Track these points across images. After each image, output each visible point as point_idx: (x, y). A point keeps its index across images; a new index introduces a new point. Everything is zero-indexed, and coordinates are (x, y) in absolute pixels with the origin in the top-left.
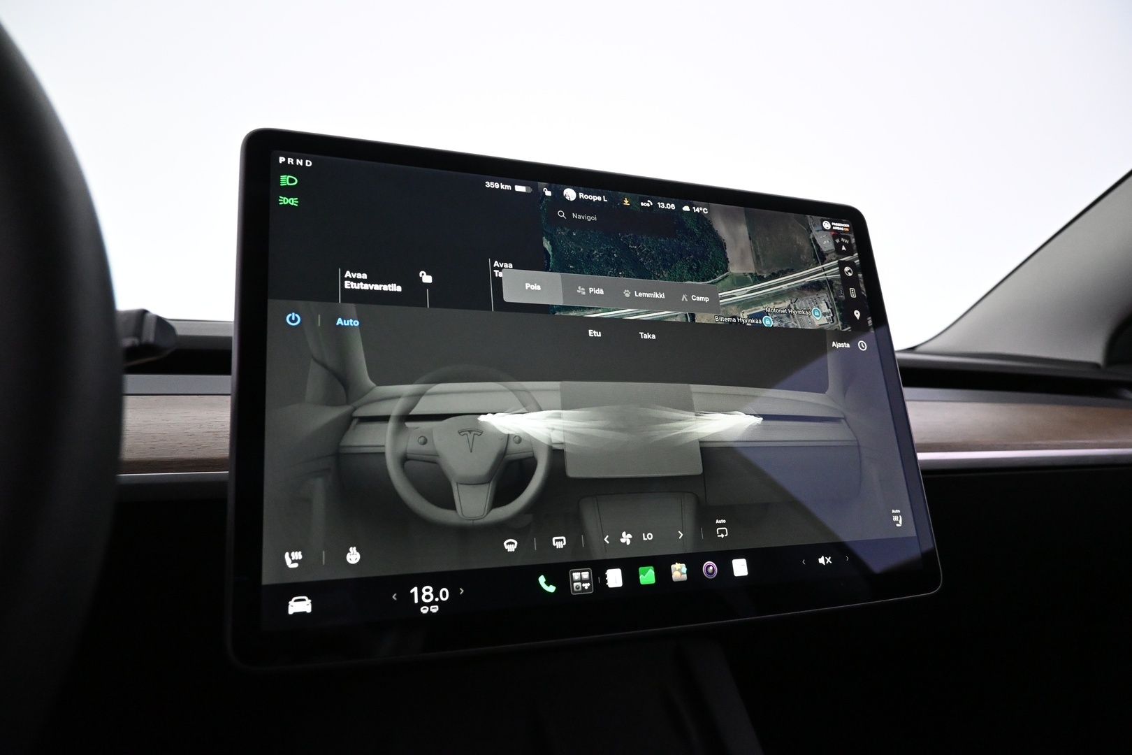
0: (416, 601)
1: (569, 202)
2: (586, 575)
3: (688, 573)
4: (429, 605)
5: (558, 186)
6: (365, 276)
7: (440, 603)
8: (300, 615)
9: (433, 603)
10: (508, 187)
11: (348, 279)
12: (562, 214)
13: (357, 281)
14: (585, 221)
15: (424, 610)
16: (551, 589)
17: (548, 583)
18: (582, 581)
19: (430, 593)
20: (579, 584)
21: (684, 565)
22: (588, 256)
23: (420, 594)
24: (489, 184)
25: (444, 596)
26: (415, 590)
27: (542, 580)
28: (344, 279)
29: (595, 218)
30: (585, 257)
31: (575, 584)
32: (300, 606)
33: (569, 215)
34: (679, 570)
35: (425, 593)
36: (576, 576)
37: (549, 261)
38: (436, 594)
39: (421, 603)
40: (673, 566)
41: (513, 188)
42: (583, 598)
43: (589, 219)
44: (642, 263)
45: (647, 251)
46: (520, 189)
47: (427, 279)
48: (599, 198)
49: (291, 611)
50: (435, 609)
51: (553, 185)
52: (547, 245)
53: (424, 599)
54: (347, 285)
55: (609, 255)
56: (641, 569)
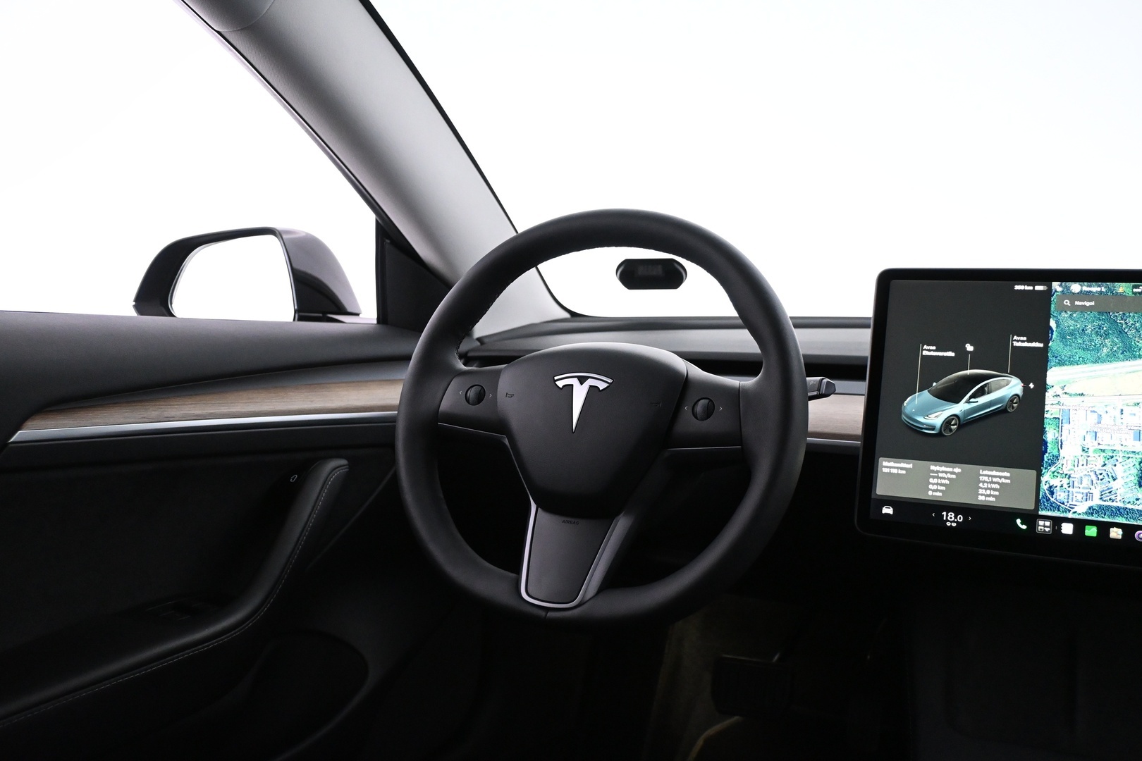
0: (945, 519)
1: (1074, 294)
2: (1048, 523)
3: (1122, 535)
4: (951, 522)
5: (1067, 284)
6: (934, 348)
7: (957, 522)
8: (887, 515)
9: (954, 521)
10: (1031, 288)
11: (925, 350)
12: (1067, 303)
13: (929, 350)
14: (1085, 306)
15: (948, 524)
16: (1024, 527)
17: (1022, 523)
18: (1044, 526)
19: (952, 516)
20: (1043, 528)
21: (1120, 530)
22: (1083, 330)
23: (947, 516)
24: (1018, 287)
25: (960, 518)
26: (945, 513)
27: (1018, 521)
28: (923, 350)
29: (1093, 303)
30: (1080, 331)
31: (1039, 527)
32: (888, 510)
33: (1073, 303)
34: (1116, 532)
35: (950, 516)
36: (1041, 523)
37: (1052, 334)
38: (956, 517)
39: (947, 520)
40: (1111, 529)
41: (1034, 288)
42: (1044, 536)
43: (1088, 304)
44: (1126, 333)
45: (1132, 324)
46: (1039, 288)
47: (970, 348)
48: (1099, 289)
49: (883, 512)
50: (954, 525)
51: (1063, 284)
52: (1052, 323)
53: (949, 519)
54: (925, 353)
55: (1099, 329)
56: (1087, 527)
